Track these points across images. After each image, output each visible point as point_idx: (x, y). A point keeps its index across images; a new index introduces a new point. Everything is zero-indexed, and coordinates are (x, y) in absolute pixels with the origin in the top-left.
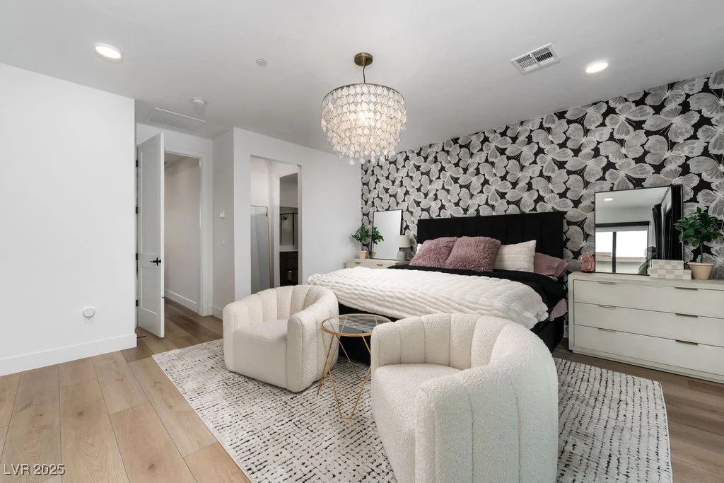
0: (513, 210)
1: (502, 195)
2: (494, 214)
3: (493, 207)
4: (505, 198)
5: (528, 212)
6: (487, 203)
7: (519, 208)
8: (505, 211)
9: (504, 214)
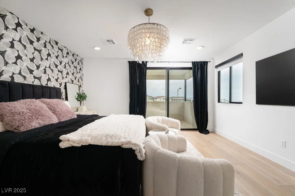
0: (37, 83)
1: (31, 72)
2: (26, 82)
3: (25, 77)
4: (33, 74)
5: (44, 85)
6: (20, 73)
7: (40, 82)
8: (33, 82)
9: (32, 84)
